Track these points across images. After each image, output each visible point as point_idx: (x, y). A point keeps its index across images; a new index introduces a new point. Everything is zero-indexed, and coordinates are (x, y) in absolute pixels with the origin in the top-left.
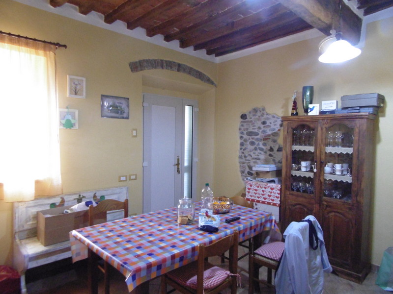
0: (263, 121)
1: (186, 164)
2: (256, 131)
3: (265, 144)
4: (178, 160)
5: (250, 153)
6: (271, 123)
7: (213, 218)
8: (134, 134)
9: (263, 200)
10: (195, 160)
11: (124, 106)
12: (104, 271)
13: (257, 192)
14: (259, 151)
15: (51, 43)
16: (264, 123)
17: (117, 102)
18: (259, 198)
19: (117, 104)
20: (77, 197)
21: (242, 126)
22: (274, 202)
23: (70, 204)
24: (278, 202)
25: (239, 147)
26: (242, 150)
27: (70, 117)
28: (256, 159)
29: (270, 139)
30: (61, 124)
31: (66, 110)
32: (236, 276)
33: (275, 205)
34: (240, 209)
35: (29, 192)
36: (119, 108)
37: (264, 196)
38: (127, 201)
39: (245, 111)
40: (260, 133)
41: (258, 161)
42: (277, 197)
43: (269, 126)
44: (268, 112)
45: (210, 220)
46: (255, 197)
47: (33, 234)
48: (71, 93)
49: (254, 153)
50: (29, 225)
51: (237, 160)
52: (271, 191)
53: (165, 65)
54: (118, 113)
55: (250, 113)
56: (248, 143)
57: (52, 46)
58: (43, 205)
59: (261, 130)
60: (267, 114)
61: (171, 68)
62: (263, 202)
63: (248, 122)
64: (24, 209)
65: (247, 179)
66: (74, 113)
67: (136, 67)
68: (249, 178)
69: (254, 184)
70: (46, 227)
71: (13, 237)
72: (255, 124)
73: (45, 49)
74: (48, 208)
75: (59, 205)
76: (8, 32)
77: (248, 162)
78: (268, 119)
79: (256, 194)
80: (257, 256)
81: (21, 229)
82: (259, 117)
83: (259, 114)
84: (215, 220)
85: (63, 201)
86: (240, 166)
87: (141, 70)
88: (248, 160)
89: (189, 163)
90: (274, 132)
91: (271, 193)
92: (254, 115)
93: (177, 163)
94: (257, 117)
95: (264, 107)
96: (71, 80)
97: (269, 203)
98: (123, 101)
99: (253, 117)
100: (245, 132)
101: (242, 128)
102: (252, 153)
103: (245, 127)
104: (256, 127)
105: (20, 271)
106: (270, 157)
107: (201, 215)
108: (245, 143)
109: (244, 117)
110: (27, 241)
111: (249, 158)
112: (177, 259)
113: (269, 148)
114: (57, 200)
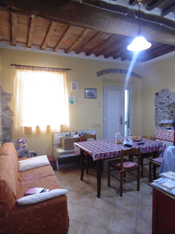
0: (167, 96)
1: (126, 120)
2: (164, 102)
3: (168, 109)
4: (121, 118)
5: (160, 114)
6: (172, 97)
7: (130, 141)
8: (99, 105)
9: (165, 139)
10: (131, 118)
11: (94, 93)
12: (86, 162)
13: (162, 134)
14: (165, 113)
15: (65, 69)
16: (168, 97)
17: (91, 91)
18: (163, 137)
19: (91, 92)
20: (75, 132)
21: (156, 99)
22: (171, 140)
23: (73, 135)
24: (173, 139)
25: (154, 111)
26: (156, 113)
27: (72, 99)
28: (164, 117)
29: (171, 106)
30: (69, 102)
31: (71, 96)
32: (139, 166)
33: (171, 141)
34: (147, 140)
35: (58, 129)
36: (92, 94)
37: (165, 137)
38: (95, 135)
39: (158, 91)
40: (166, 103)
41: (165, 118)
42: (173, 137)
43: (171, 99)
44: (171, 91)
45: (128, 142)
46: (161, 137)
47: (60, 146)
48: (73, 89)
49: (163, 114)
50: (58, 142)
51: (154, 118)
52: (169, 134)
53: (113, 71)
54: (92, 96)
55: (160, 92)
56: (160, 108)
57: (66, 70)
58: (63, 135)
59: (166, 101)
60: (170, 92)
61: (117, 72)
62: (165, 140)
63: (159, 97)
64: (57, 136)
65: (156, 128)
66: (74, 97)
67: (100, 74)
68: (158, 127)
69: (160, 130)
70: (65, 143)
71: (53, 146)
72: (164, 98)
73: (63, 72)
74: (65, 136)
75: (69, 136)
76: (51, 67)
77: (159, 119)
78: (171, 95)
79: (161, 135)
80: (153, 161)
81: (56, 144)
82: (166, 94)
83: (165, 92)
84: (130, 142)
85: (70, 134)
86: (155, 121)
87: (102, 75)
88: (159, 118)
89: (127, 119)
90: (174, 102)
91: (169, 135)
92: (163, 93)
93: (120, 119)
94: (164, 94)
95: (168, 89)
96: (73, 83)
97: (168, 140)
98: (94, 90)
99: (162, 94)
100: (158, 103)
101: (156, 100)
102: (161, 114)
103: (158, 100)
104: (164, 100)
105: (56, 159)
106: (172, 116)
107: (125, 140)
108: (158, 109)
109: (157, 94)
110: (58, 148)
111: (160, 117)
112: (112, 154)
113: (171, 111)
114: (68, 133)
